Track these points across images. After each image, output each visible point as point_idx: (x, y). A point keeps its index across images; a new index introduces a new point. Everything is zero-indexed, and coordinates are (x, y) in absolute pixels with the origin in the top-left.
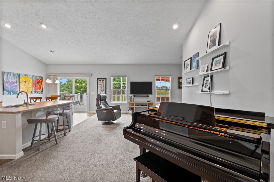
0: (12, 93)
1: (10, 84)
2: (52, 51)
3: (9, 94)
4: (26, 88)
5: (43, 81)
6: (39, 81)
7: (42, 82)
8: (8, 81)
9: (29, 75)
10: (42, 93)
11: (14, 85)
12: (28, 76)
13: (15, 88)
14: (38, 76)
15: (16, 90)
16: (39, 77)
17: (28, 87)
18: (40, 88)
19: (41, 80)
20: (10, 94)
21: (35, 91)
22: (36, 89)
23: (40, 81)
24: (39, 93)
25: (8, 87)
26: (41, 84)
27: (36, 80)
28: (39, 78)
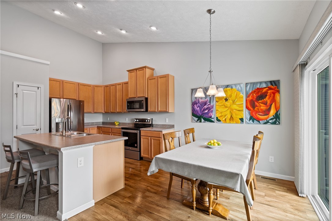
0: (203, 120)
1: (199, 106)
2: (209, 11)
3: (199, 121)
4: (229, 111)
5: (279, 92)
6: (266, 92)
7: (274, 93)
8: (197, 101)
9: (235, 85)
10: (274, 123)
11: (206, 107)
12: (232, 88)
13: (206, 111)
14: (261, 83)
15: (209, 115)
16: (266, 82)
17: (232, 110)
18: (269, 110)
19: (270, 88)
20: (201, 122)
21: (252, 118)
22: (254, 114)
23: (269, 91)
24: (265, 123)
25: (197, 111)
26: (274, 100)
27: (255, 91)
28: (265, 86)
